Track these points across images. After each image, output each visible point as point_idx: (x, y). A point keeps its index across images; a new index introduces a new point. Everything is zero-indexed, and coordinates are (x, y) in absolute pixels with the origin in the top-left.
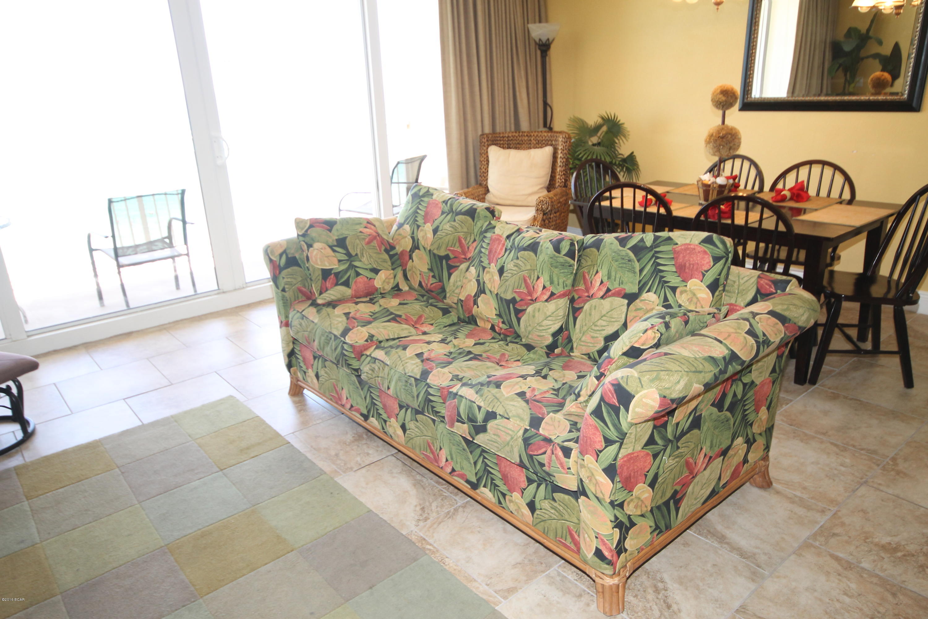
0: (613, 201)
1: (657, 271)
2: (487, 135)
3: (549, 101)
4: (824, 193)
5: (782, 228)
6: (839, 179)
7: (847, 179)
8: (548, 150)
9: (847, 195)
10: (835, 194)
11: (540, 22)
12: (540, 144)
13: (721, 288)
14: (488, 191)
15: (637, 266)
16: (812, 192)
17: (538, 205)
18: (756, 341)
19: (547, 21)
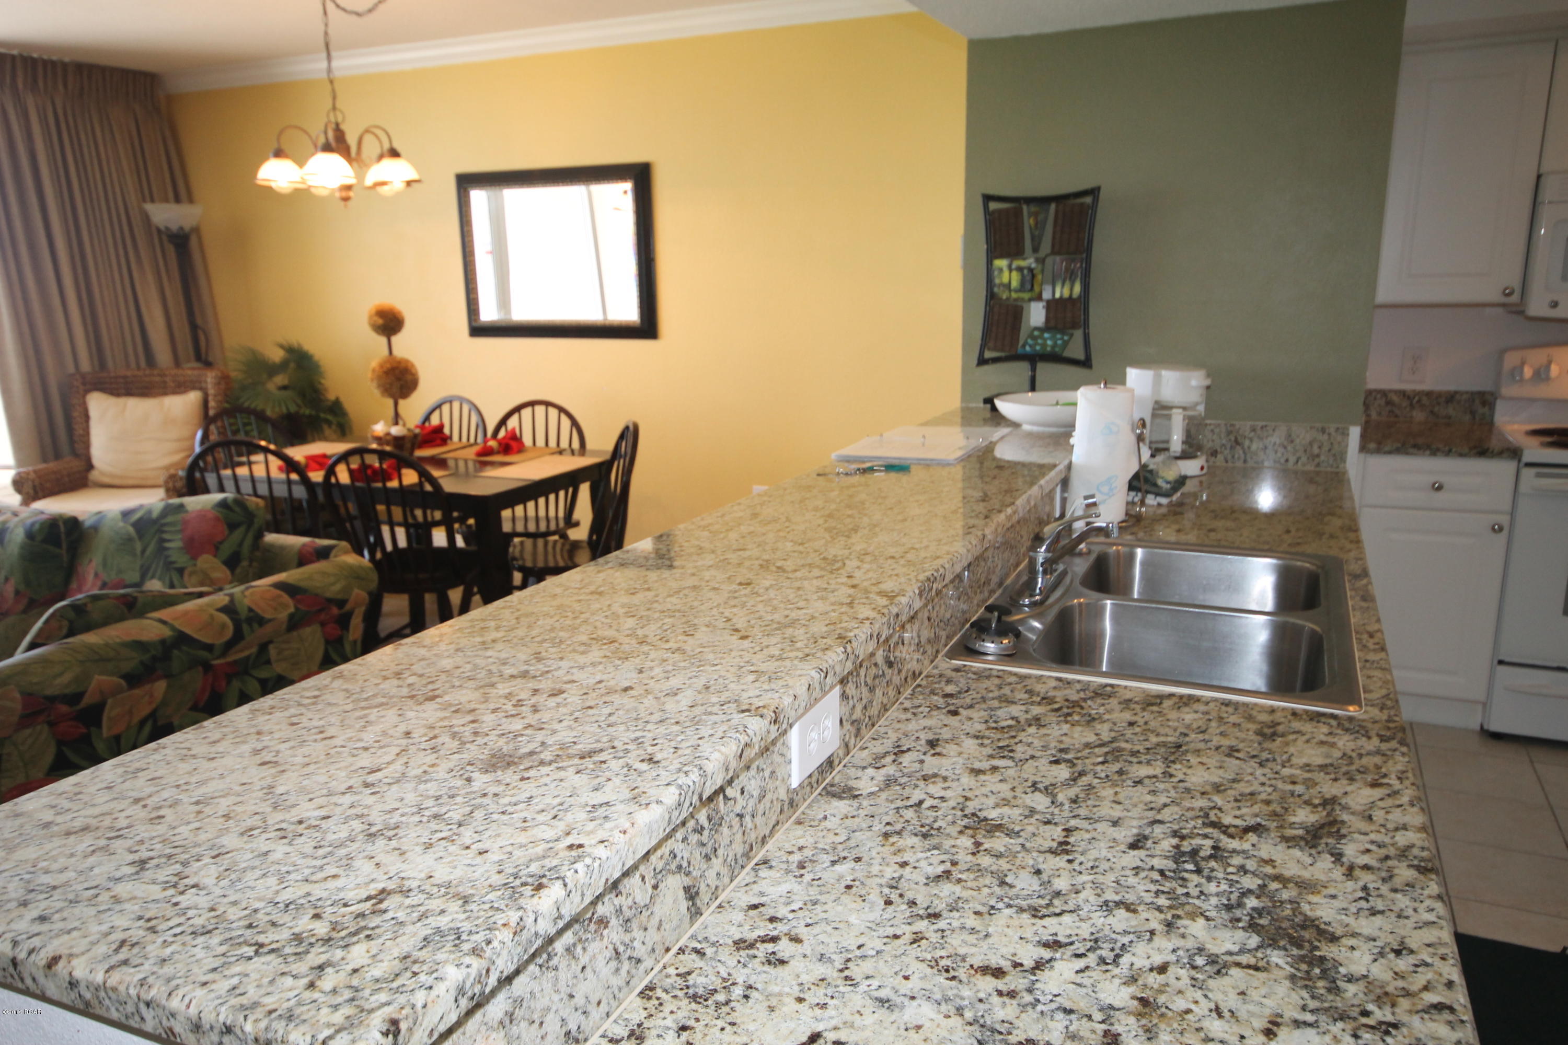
0: (254, 467)
1: (161, 549)
2: (83, 376)
3: (199, 322)
4: (540, 442)
5: (428, 488)
6: (566, 423)
7: (575, 423)
8: (193, 397)
9: (576, 444)
10: (564, 444)
11: (178, 200)
12: (181, 388)
13: (245, 563)
14: (90, 466)
15: (138, 546)
16: (527, 440)
17: (166, 482)
18: (232, 619)
19: (191, 200)
